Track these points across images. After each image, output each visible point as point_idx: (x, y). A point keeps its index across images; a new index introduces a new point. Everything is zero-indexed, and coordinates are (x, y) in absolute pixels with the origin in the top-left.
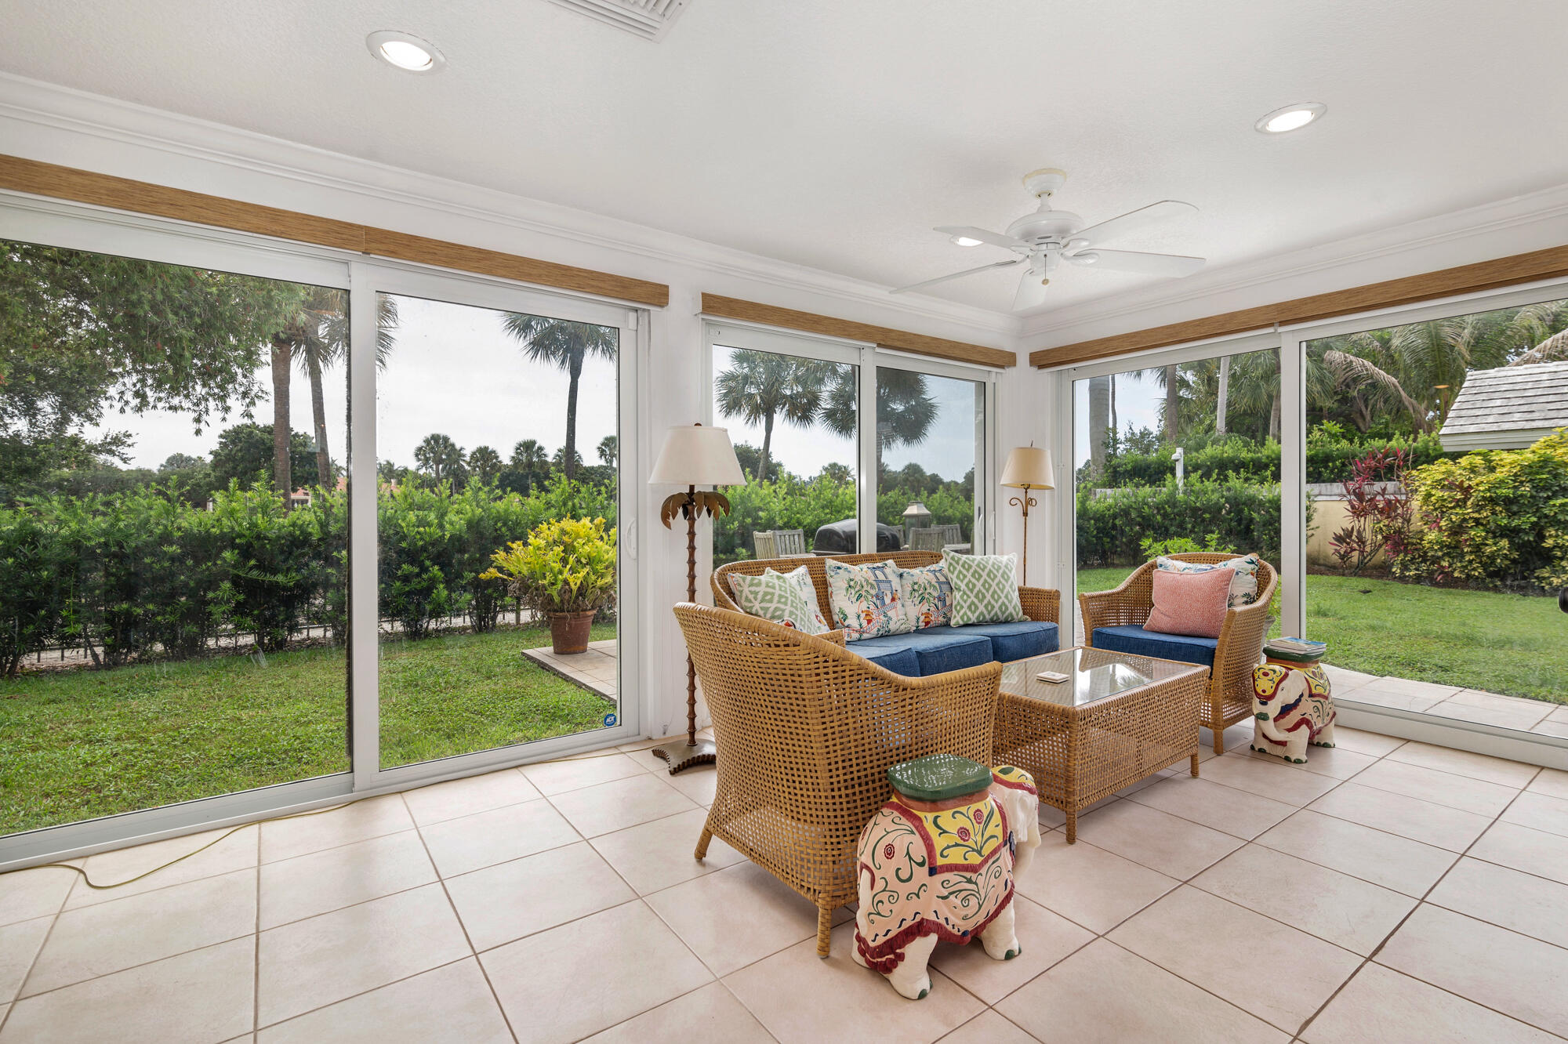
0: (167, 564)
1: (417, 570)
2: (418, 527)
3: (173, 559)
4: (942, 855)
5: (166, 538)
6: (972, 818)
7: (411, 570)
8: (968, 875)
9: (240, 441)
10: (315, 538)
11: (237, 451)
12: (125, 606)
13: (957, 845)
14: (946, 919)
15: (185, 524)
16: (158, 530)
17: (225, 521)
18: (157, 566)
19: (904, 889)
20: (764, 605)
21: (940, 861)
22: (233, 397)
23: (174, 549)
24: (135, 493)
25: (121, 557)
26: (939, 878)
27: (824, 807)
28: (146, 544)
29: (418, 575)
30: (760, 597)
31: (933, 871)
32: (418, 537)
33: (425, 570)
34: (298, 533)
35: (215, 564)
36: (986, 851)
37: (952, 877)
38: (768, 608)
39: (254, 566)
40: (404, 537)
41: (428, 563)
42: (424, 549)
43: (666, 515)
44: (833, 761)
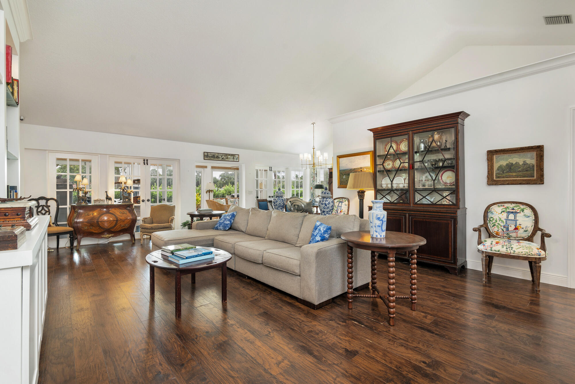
43: (207, 192)
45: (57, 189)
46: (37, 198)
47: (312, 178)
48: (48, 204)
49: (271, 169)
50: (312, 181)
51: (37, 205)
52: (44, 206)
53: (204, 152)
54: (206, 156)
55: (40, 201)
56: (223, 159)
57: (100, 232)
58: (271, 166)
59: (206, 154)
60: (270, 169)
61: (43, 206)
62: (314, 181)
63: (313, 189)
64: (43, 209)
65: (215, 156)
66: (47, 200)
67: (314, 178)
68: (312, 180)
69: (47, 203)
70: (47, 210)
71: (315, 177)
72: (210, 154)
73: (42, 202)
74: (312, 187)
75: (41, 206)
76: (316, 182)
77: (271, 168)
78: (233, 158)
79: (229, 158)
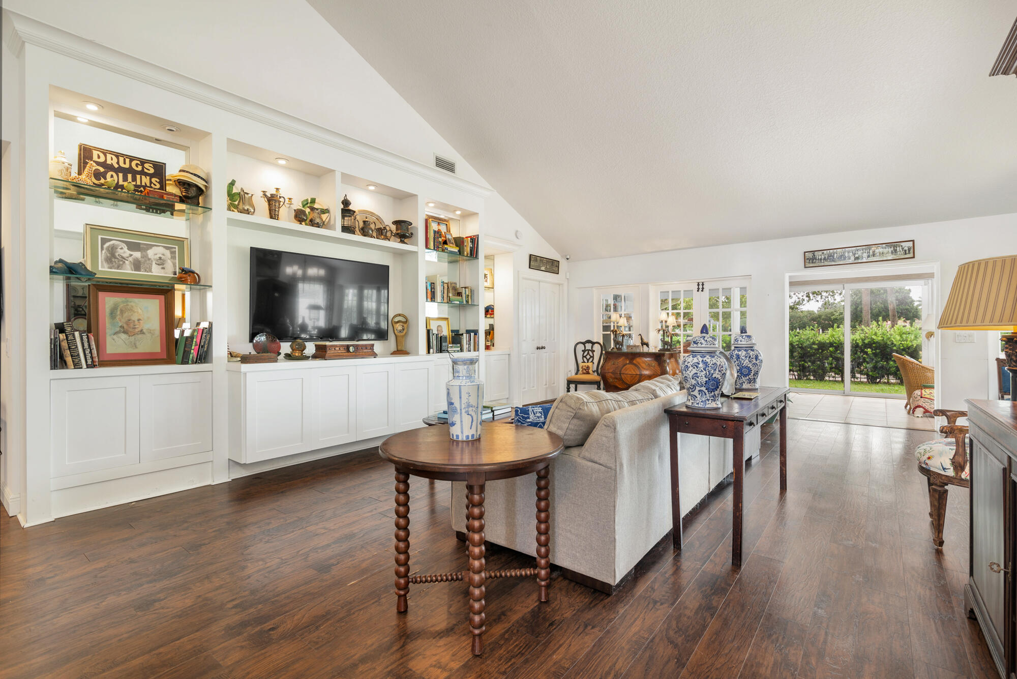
0: (814, 351)
3: (816, 349)
5: (814, 343)
10: (860, 344)
12: (803, 363)
13: (928, 394)
15: (819, 339)
16: (812, 341)
17: (831, 338)
18: (811, 351)
19: (916, 400)
21: (923, 396)
22: (837, 294)
23: (816, 347)
24: (806, 330)
25: (802, 348)
26: (922, 399)
28: (808, 344)
31: (921, 397)
32: (901, 345)
34: (854, 342)
35: (827, 352)
39: (839, 353)
40: (895, 345)
45: (603, 331)
46: (584, 341)
48: (593, 349)
51: (584, 349)
52: (590, 350)
53: (805, 252)
54: (809, 259)
55: (587, 345)
56: (857, 261)
57: (624, 387)
59: (810, 255)
61: (588, 350)
64: (588, 353)
65: (833, 257)
66: (593, 343)
69: (592, 347)
70: (592, 355)
72: (821, 253)
73: (588, 346)
75: (587, 350)
78: (892, 253)
79: (878, 254)
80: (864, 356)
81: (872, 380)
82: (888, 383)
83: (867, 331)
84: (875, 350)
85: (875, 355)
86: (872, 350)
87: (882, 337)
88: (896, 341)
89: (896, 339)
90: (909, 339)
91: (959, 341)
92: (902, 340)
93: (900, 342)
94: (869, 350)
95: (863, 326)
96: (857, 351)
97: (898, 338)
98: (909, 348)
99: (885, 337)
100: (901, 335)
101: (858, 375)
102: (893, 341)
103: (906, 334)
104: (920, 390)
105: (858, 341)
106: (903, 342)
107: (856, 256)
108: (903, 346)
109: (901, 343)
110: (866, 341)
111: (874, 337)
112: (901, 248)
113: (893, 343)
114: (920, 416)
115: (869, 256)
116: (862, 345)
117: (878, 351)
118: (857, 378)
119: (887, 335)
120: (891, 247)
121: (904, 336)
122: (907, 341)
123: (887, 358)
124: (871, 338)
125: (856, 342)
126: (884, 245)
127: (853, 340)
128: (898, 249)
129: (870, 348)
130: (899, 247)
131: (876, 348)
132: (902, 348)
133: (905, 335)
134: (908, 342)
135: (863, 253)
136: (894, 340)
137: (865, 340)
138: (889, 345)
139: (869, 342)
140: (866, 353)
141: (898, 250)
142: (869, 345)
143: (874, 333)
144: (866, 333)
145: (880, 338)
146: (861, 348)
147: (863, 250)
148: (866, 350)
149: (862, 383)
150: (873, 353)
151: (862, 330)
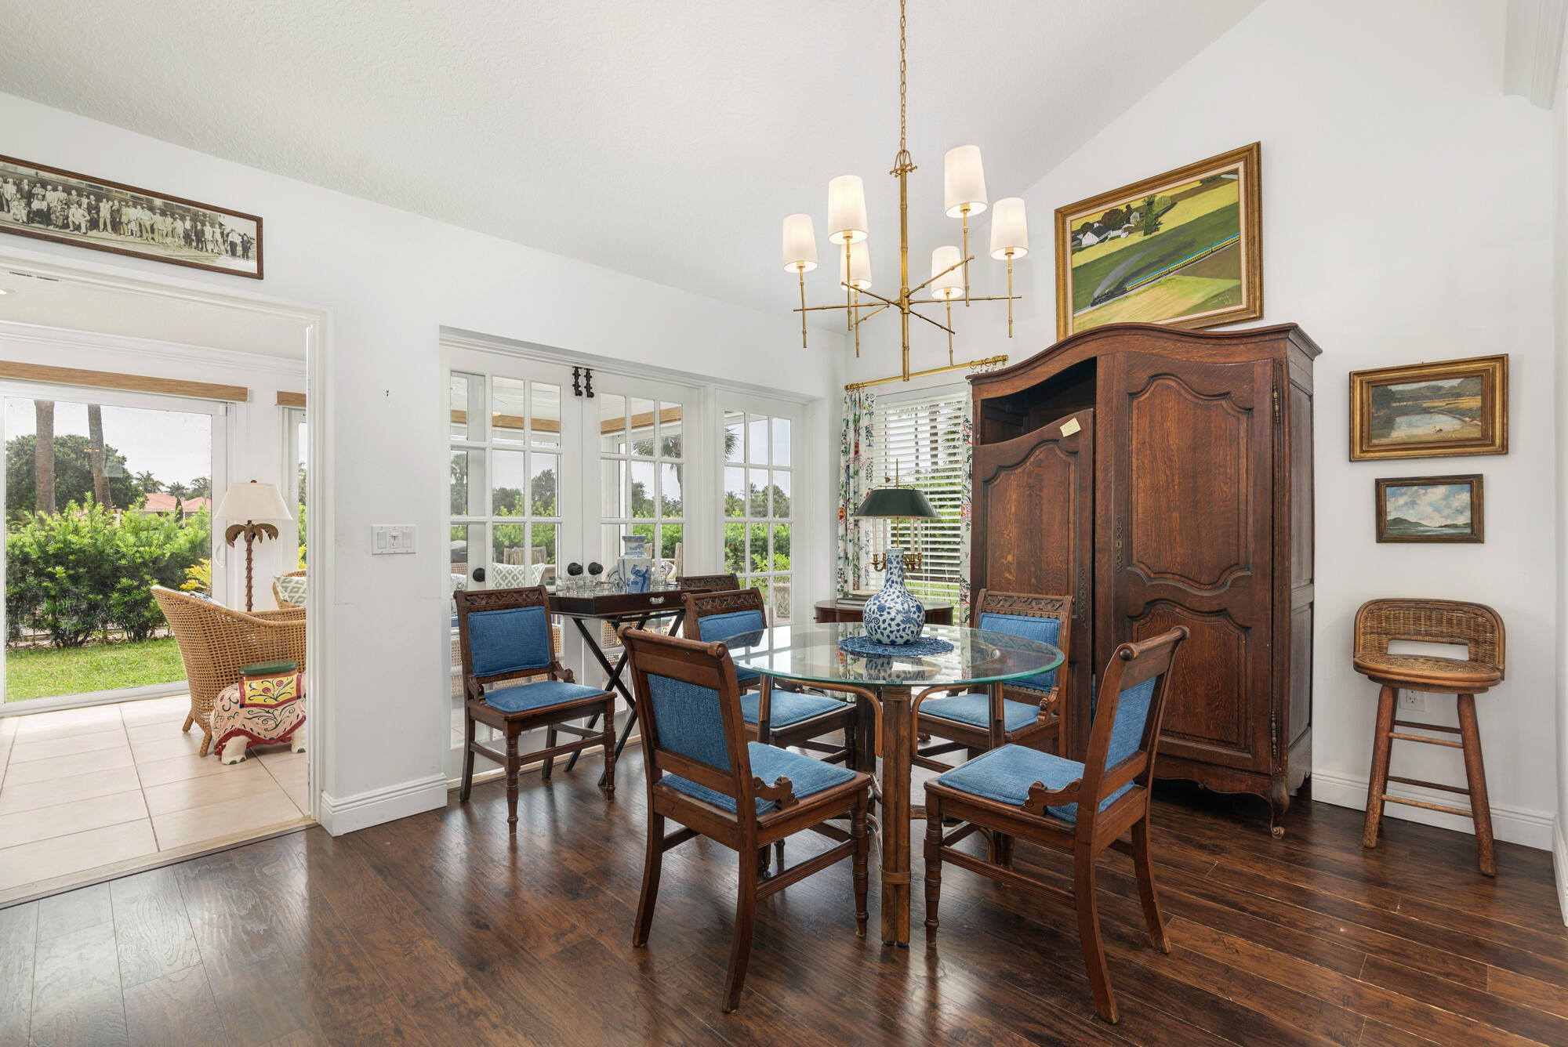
1: (136, 583)
2: (138, 547)
4: (249, 699)
6: (275, 684)
7: (131, 583)
8: (267, 709)
9: (25, 454)
10: (34, 556)
11: (22, 465)
13: (260, 695)
14: (252, 729)
19: (226, 715)
20: (292, 594)
21: (247, 702)
26: (246, 710)
27: (214, 685)
29: (138, 587)
30: (289, 590)
31: (242, 706)
32: (138, 555)
33: (146, 583)
34: (17, 552)
36: (281, 699)
37: (255, 709)
38: (294, 597)
40: (124, 556)
41: (147, 577)
42: (144, 564)
44: (216, 662)
47: (846, 452)
49: (582, 381)
50: (843, 472)
58: (582, 363)
60: (576, 386)
62: (856, 473)
63: (851, 520)
67: (857, 452)
68: (843, 464)
71: (862, 447)
74: (844, 510)
76: (869, 476)
77: (588, 377)
78: (187, 237)
79: (133, 226)
80: (45, 584)
81: (66, 642)
82: (107, 643)
83: (53, 524)
84: (72, 569)
85: (75, 579)
86: (67, 568)
87: (91, 538)
88: (126, 546)
89: (127, 541)
90: (155, 542)
91: (379, 552)
92: (138, 544)
93: (136, 549)
94: (59, 569)
95: (41, 513)
96: (24, 573)
97: (131, 539)
98: (155, 561)
99: (101, 538)
100: (136, 532)
101: (27, 632)
102: (118, 546)
103: (147, 529)
104: (237, 685)
105: (27, 549)
106: (142, 549)
107: (36, 205)
108: (142, 557)
109: (137, 551)
110: (51, 549)
111: (72, 538)
112: (218, 231)
113: (118, 552)
114: (238, 758)
115: (94, 224)
116: (39, 558)
117: (81, 570)
118: (26, 639)
119: (104, 534)
120: (183, 219)
121: (144, 535)
122: (150, 546)
123: (106, 586)
124: (65, 540)
125: (22, 552)
126: (158, 202)
127: (13, 546)
128: (208, 229)
129: (61, 564)
130: (212, 226)
131: (78, 563)
132: (139, 561)
133: (145, 533)
134: (153, 548)
135: (68, 204)
136: (121, 545)
137: (47, 545)
138: (108, 555)
139: (60, 549)
140: (52, 577)
141: (208, 236)
142: (59, 558)
143: (71, 529)
144: (52, 529)
145: (86, 541)
146: (35, 563)
147: (67, 190)
148: (49, 569)
149: (39, 651)
150: (70, 577)
151: (42, 521)
